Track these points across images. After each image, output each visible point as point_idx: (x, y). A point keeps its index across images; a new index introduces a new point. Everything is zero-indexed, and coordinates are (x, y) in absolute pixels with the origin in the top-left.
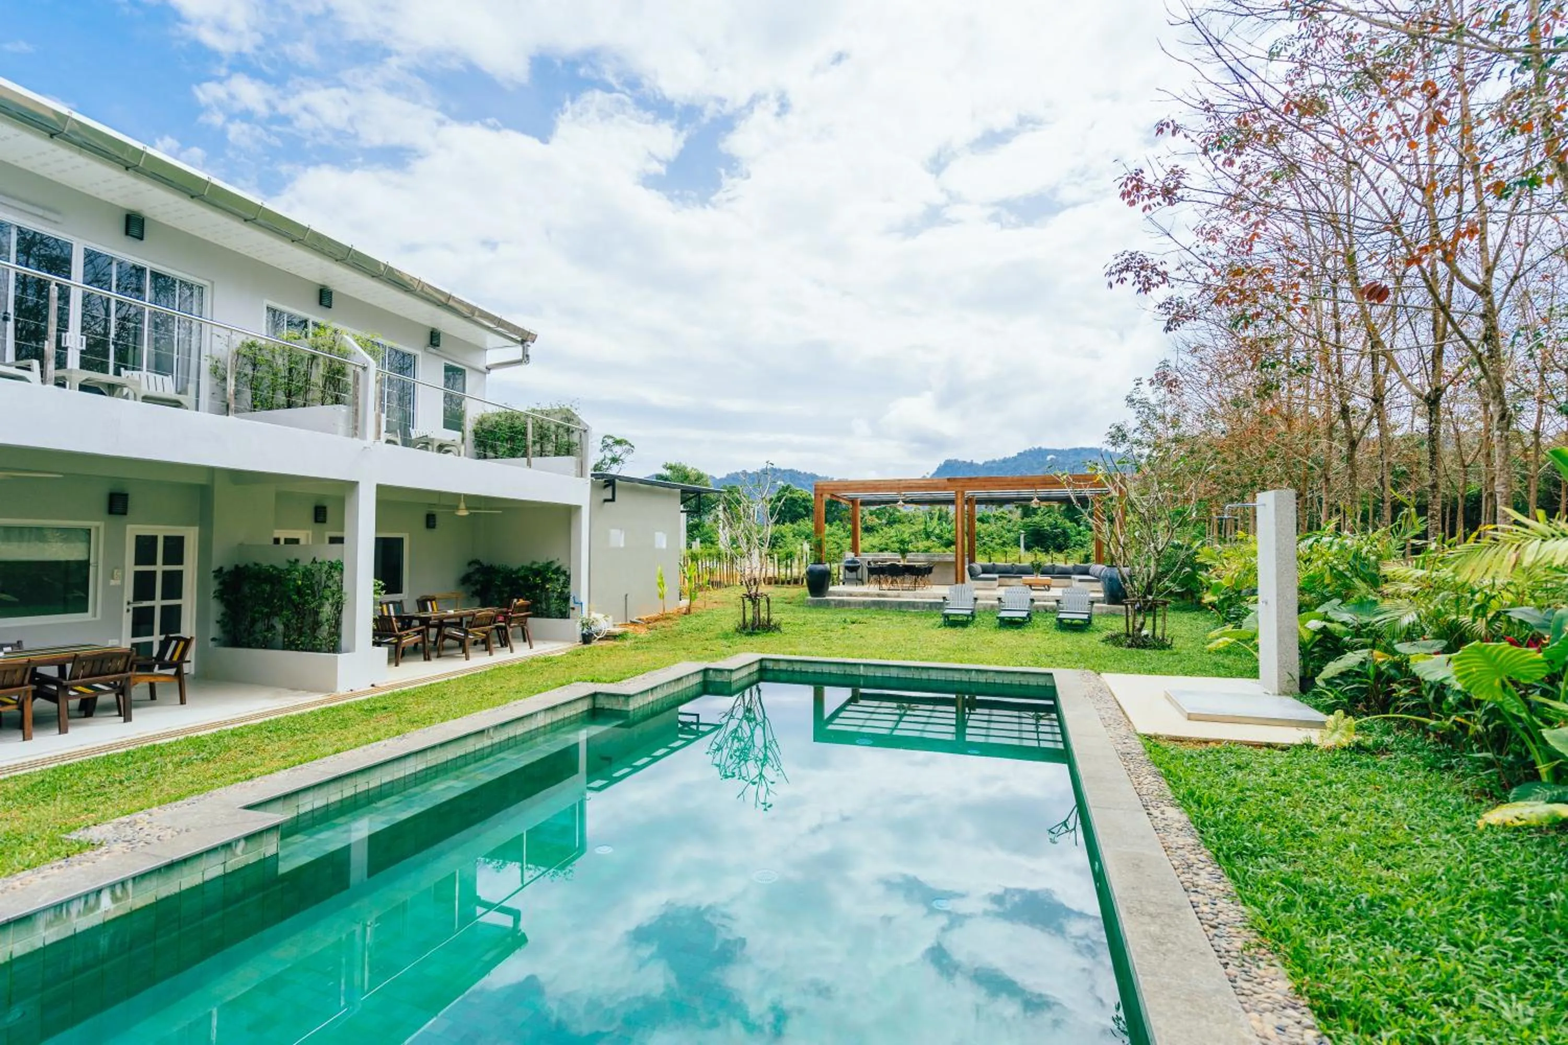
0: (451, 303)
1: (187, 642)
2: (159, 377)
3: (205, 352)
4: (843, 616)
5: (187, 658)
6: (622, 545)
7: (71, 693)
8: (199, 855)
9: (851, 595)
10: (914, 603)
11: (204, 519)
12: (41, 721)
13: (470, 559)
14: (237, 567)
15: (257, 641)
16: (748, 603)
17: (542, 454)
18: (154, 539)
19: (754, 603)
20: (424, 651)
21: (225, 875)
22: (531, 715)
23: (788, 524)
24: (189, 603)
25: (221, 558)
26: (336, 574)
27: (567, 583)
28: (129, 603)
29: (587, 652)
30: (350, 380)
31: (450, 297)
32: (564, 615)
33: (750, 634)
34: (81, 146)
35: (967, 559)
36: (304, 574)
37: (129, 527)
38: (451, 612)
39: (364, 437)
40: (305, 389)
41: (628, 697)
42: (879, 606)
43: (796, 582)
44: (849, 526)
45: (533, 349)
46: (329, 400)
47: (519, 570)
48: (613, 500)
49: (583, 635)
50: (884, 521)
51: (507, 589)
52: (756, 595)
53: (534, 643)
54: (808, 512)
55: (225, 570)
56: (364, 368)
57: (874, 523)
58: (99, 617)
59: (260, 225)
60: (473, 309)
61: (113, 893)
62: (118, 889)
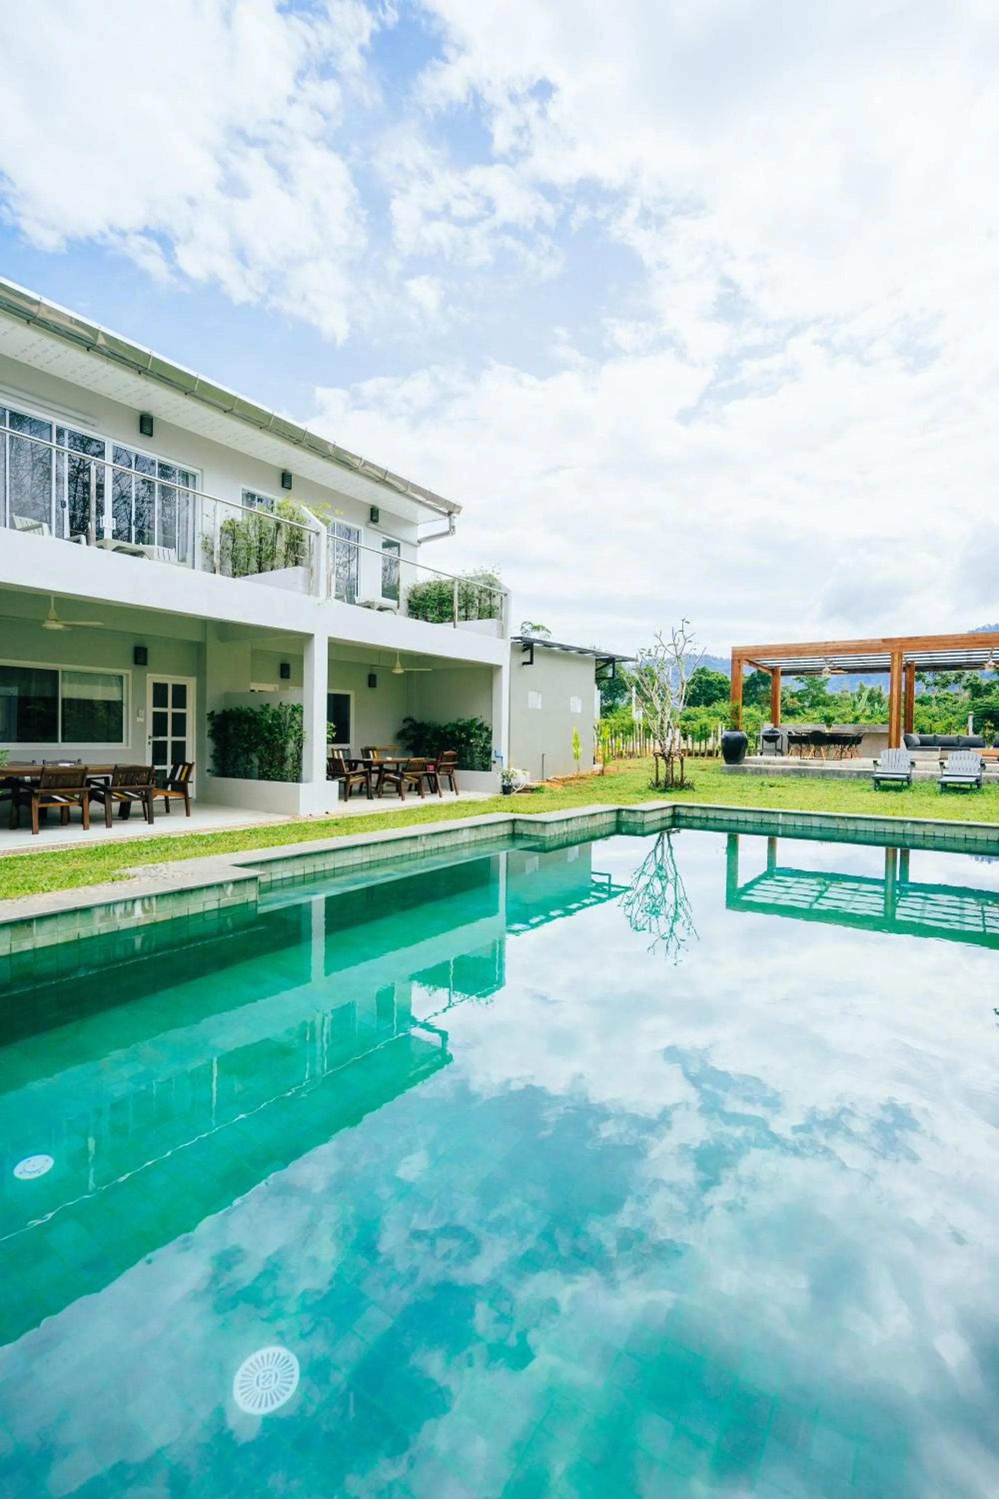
0: (387, 479)
1: (191, 766)
2: (166, 549)
3: (198, 530)
4: (763, 780)
5: (190, 780)
6: (539, 707)
7: (114, 797)
8: (201, 889)
9: (769, 763)
10: (839, 771)
11: (200, 672)
12: (95, 820)
13: (405, 716)
14: (224, 711)
15: (239, 772)
16: (662, 762)
17: (466, 618)
18: (165, 686)
19: (667, 761)
20: (368, 792)
21: (219, 910)
22: (457, 830)
23: (702, 706)
24: (190, 740)
25: (214, 705)
26: (297, 715)
27: (490, 737)
28: (150, 737)
29: (506, 800)
30: (306, 545)
31: (386, 473)
32: (486, 768)
33: (664, 791)
34: (107, 356)
35: (902, 731)
36: (273, 715)
37: (148, 675)
38: (389, 759)
39: (317, 595)
40: (272, 555)
41: (545, 823)
42: (801, 773)
43: (710, 754)
44: (768, 709)
45: (457, 519)
46: (290, 563)
47: (446, 727)
48: (531, 663)
49: (504, 787)
50: (807, 704)
51: (437, 744)
52: (670, 754)
53: (460, 792)
54: (725, 694)
55: (216, 713)
56: (318, 534)
57: (796, 706)
58: (130, 747)
59: (237, 416)
60: (407, 484)
61: (143, 905)
62: (146, 902)
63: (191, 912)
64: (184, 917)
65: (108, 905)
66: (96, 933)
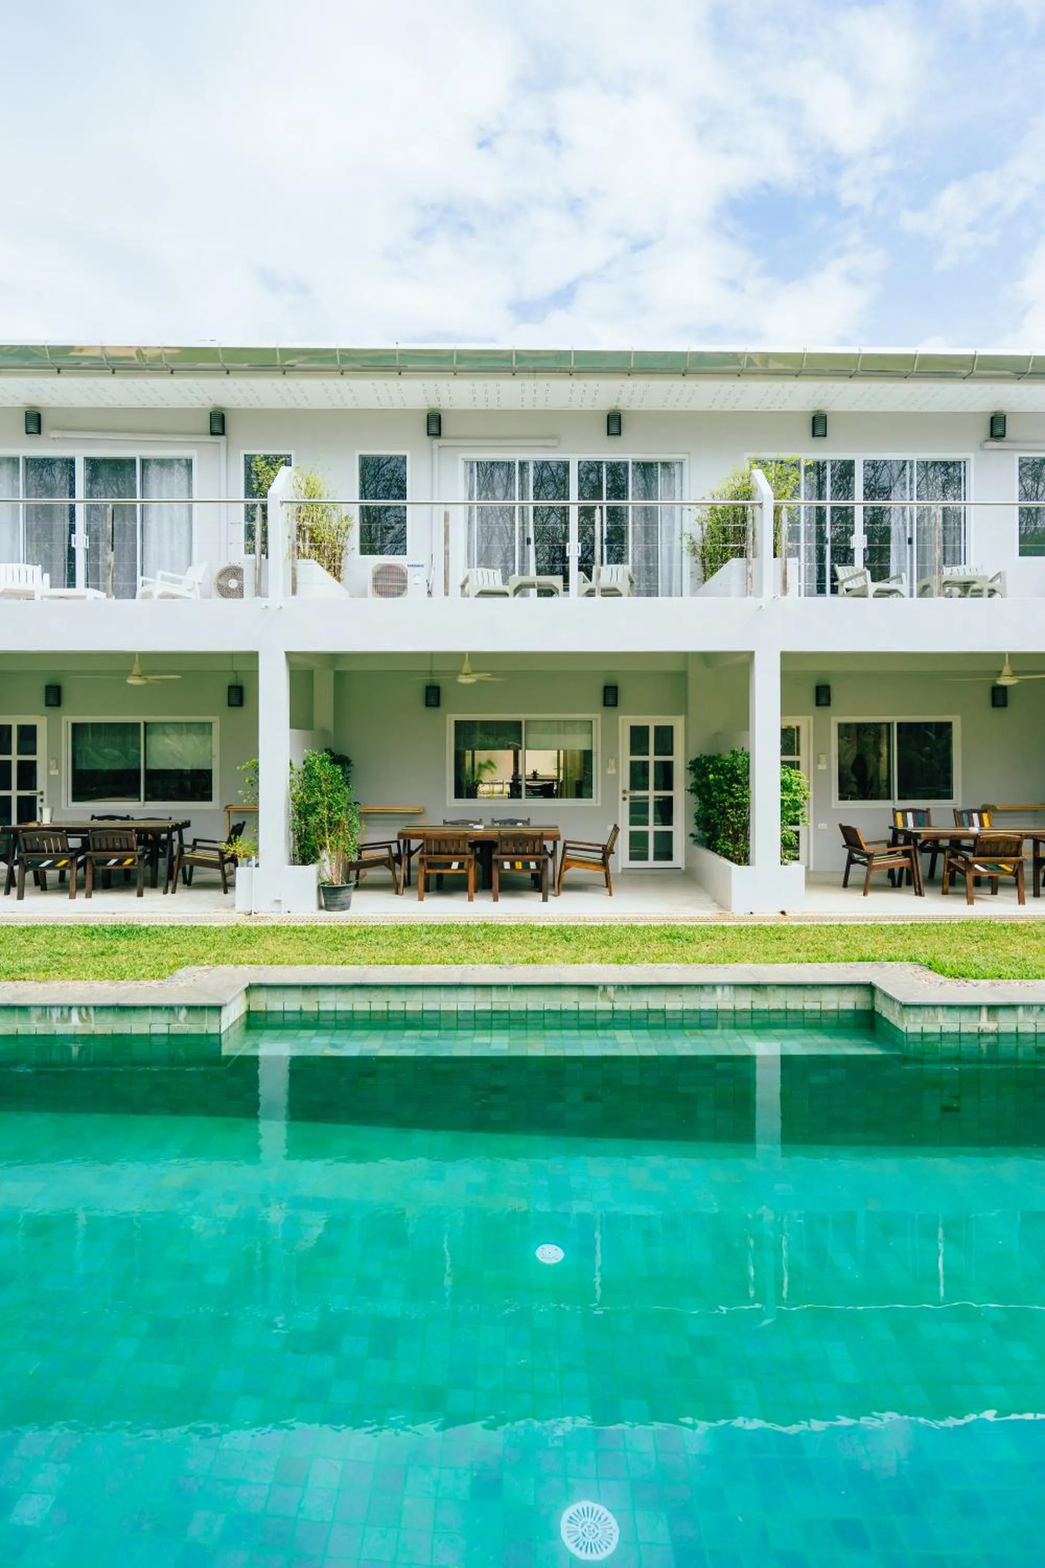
8: (146, 1008)
11: (687, 708)
18: (645, 730)
24: (680, 794)
25: (697, 749)
28: (624, 792)
37: (621, 718)
39: (760, 594)
55: (698, 760)
56: (761, 505)
58: (599, 804)
61: (80, 1013)
62: (83, 1010)
63: (134, 1032)
64: (126, 1035)
65: (44, 1007)
66: (34, 1032)
